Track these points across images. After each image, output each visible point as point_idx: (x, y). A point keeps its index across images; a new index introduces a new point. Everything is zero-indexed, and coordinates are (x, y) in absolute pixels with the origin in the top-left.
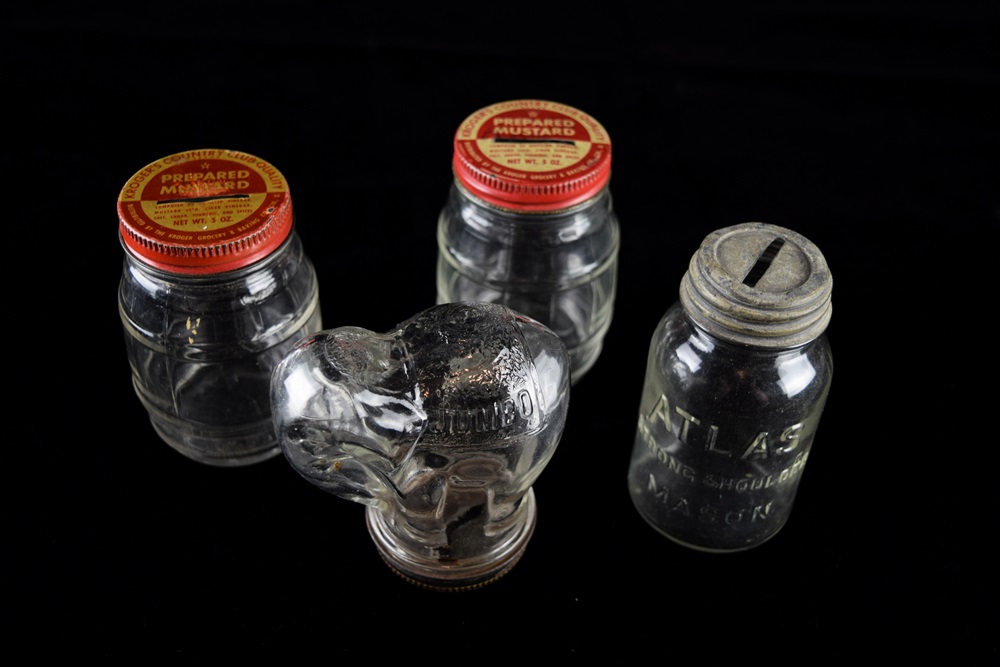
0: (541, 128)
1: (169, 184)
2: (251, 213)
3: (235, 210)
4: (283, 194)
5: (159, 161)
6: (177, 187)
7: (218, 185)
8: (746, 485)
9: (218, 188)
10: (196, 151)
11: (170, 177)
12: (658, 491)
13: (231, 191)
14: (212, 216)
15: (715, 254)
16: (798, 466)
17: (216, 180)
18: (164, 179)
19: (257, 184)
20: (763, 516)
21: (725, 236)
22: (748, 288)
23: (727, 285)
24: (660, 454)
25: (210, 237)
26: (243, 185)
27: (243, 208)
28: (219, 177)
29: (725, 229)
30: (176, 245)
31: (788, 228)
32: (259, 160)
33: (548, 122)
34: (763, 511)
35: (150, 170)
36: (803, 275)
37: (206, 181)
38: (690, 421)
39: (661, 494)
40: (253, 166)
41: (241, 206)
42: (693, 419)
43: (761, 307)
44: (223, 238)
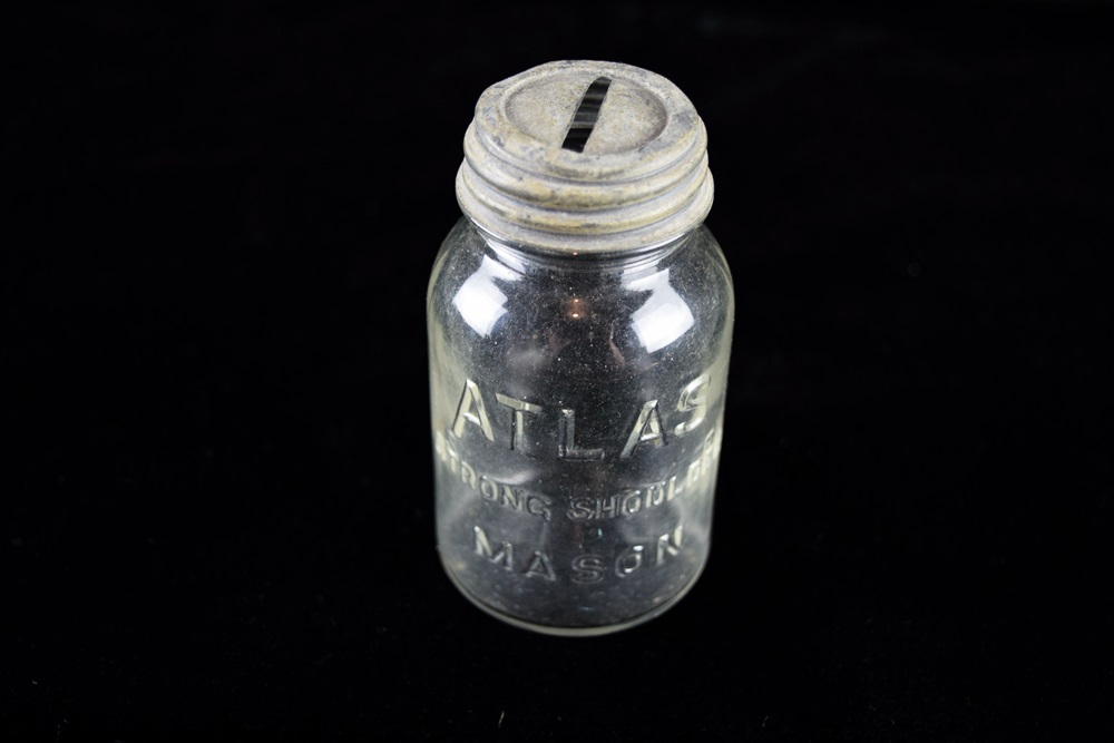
8: (638, 503)
12: (495, 553)
15: (504, 115)
16: (711, 454)
20: (672, 551)
21: (513, 88)
22: (573, 155)
23: (537, 156)
24: (484, 486)
29: (510, 80)
31: (611, 61)
34: (671, 542)
36: (656, 120)
38: (523, 411)
39: (499, 558)
42: (527, 407)
43: (602, 179)
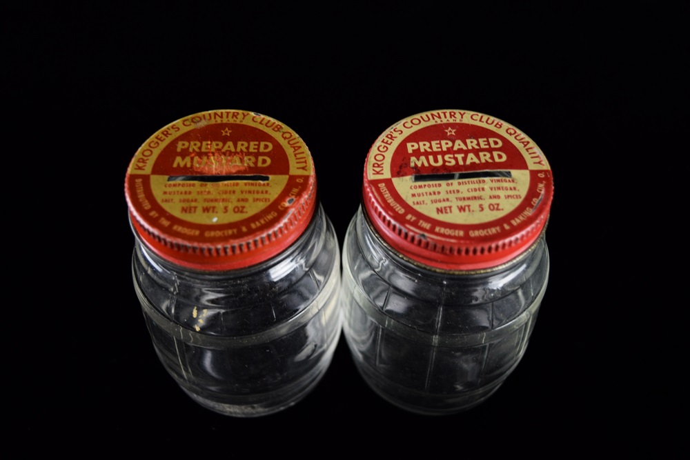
0: (466, 152)
1: (184, 153)
2: (268, 204)
3: (250, 197)
4: (307, 178)
5: (178, 122)
6: (192, 159)
7: (236, 158)
9: (235, 165)
10: (219, 111)
11: (187, 144)
13: (250, 169)
14: (225, 204)
17: (236, 153)
18: (180, 146)
19: (280, 163)
25: (218, 233)
26: (264, 162)
27: (260, 196)
28: (238, 150)
30: (180, 241)
32: (286, 128)
33: (472, 143)
35: (166, 134)
37: (224, 154)
40: (277, 136)
41: (258, 192)
44: (234, 237)
